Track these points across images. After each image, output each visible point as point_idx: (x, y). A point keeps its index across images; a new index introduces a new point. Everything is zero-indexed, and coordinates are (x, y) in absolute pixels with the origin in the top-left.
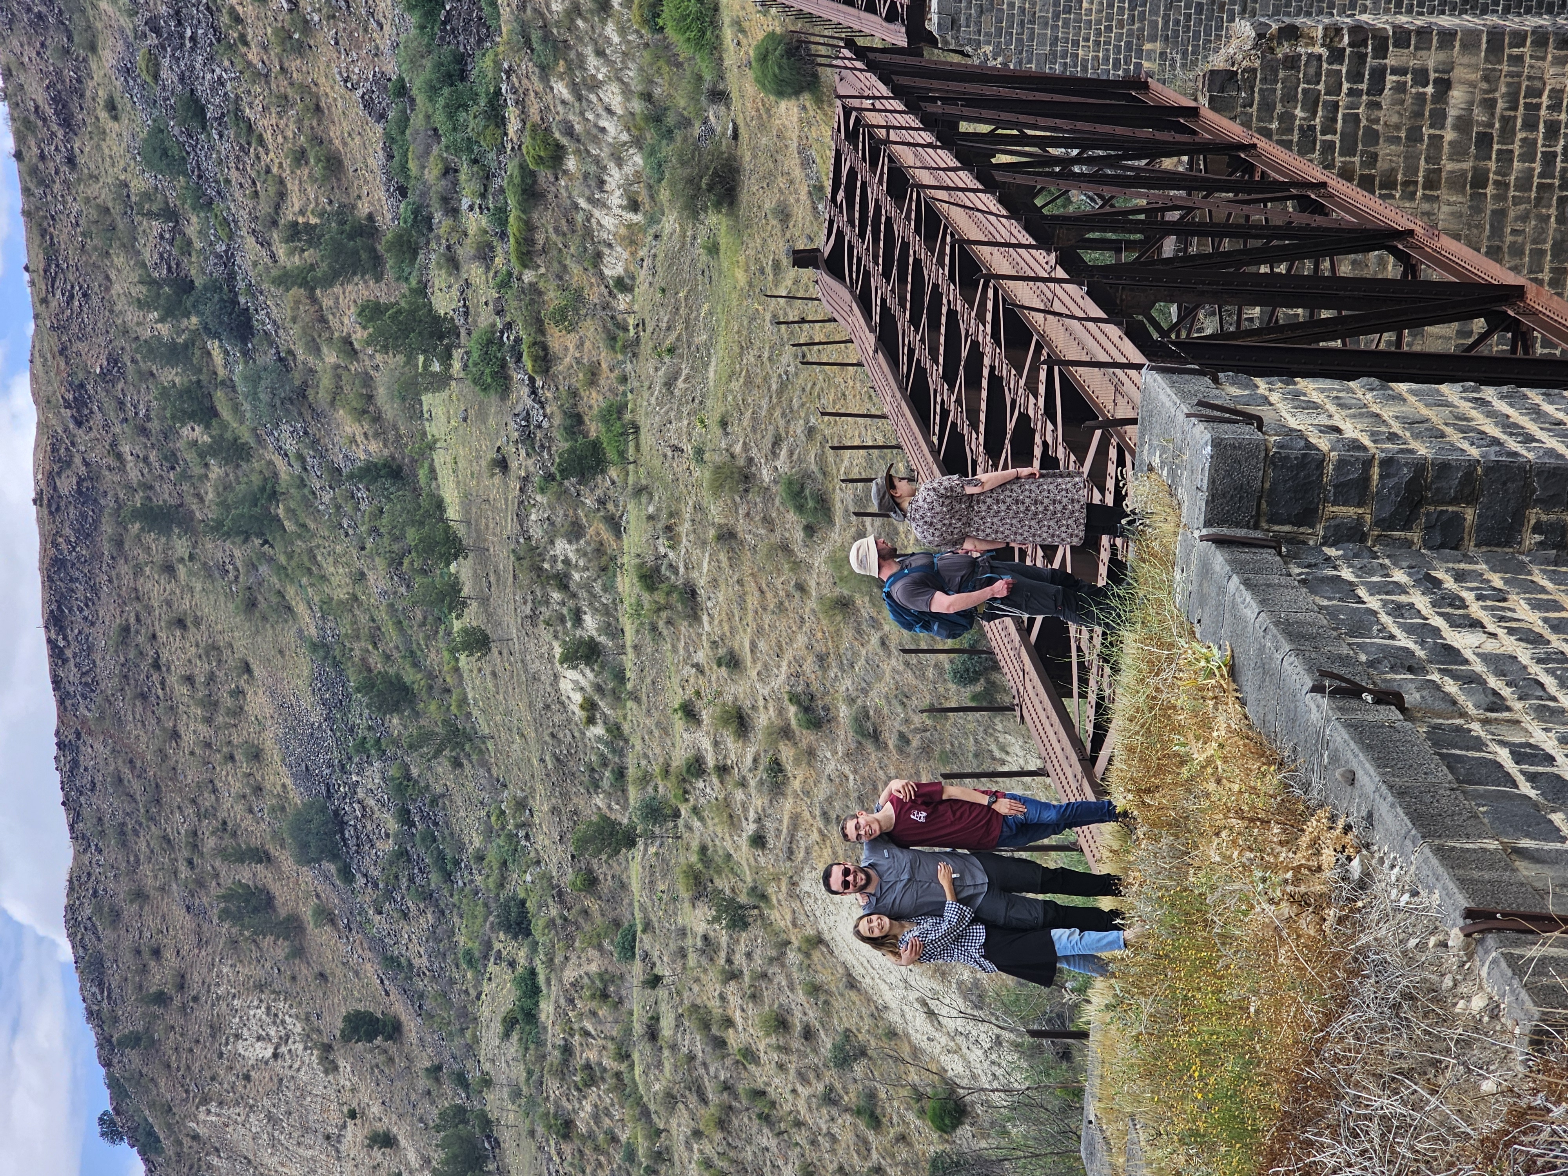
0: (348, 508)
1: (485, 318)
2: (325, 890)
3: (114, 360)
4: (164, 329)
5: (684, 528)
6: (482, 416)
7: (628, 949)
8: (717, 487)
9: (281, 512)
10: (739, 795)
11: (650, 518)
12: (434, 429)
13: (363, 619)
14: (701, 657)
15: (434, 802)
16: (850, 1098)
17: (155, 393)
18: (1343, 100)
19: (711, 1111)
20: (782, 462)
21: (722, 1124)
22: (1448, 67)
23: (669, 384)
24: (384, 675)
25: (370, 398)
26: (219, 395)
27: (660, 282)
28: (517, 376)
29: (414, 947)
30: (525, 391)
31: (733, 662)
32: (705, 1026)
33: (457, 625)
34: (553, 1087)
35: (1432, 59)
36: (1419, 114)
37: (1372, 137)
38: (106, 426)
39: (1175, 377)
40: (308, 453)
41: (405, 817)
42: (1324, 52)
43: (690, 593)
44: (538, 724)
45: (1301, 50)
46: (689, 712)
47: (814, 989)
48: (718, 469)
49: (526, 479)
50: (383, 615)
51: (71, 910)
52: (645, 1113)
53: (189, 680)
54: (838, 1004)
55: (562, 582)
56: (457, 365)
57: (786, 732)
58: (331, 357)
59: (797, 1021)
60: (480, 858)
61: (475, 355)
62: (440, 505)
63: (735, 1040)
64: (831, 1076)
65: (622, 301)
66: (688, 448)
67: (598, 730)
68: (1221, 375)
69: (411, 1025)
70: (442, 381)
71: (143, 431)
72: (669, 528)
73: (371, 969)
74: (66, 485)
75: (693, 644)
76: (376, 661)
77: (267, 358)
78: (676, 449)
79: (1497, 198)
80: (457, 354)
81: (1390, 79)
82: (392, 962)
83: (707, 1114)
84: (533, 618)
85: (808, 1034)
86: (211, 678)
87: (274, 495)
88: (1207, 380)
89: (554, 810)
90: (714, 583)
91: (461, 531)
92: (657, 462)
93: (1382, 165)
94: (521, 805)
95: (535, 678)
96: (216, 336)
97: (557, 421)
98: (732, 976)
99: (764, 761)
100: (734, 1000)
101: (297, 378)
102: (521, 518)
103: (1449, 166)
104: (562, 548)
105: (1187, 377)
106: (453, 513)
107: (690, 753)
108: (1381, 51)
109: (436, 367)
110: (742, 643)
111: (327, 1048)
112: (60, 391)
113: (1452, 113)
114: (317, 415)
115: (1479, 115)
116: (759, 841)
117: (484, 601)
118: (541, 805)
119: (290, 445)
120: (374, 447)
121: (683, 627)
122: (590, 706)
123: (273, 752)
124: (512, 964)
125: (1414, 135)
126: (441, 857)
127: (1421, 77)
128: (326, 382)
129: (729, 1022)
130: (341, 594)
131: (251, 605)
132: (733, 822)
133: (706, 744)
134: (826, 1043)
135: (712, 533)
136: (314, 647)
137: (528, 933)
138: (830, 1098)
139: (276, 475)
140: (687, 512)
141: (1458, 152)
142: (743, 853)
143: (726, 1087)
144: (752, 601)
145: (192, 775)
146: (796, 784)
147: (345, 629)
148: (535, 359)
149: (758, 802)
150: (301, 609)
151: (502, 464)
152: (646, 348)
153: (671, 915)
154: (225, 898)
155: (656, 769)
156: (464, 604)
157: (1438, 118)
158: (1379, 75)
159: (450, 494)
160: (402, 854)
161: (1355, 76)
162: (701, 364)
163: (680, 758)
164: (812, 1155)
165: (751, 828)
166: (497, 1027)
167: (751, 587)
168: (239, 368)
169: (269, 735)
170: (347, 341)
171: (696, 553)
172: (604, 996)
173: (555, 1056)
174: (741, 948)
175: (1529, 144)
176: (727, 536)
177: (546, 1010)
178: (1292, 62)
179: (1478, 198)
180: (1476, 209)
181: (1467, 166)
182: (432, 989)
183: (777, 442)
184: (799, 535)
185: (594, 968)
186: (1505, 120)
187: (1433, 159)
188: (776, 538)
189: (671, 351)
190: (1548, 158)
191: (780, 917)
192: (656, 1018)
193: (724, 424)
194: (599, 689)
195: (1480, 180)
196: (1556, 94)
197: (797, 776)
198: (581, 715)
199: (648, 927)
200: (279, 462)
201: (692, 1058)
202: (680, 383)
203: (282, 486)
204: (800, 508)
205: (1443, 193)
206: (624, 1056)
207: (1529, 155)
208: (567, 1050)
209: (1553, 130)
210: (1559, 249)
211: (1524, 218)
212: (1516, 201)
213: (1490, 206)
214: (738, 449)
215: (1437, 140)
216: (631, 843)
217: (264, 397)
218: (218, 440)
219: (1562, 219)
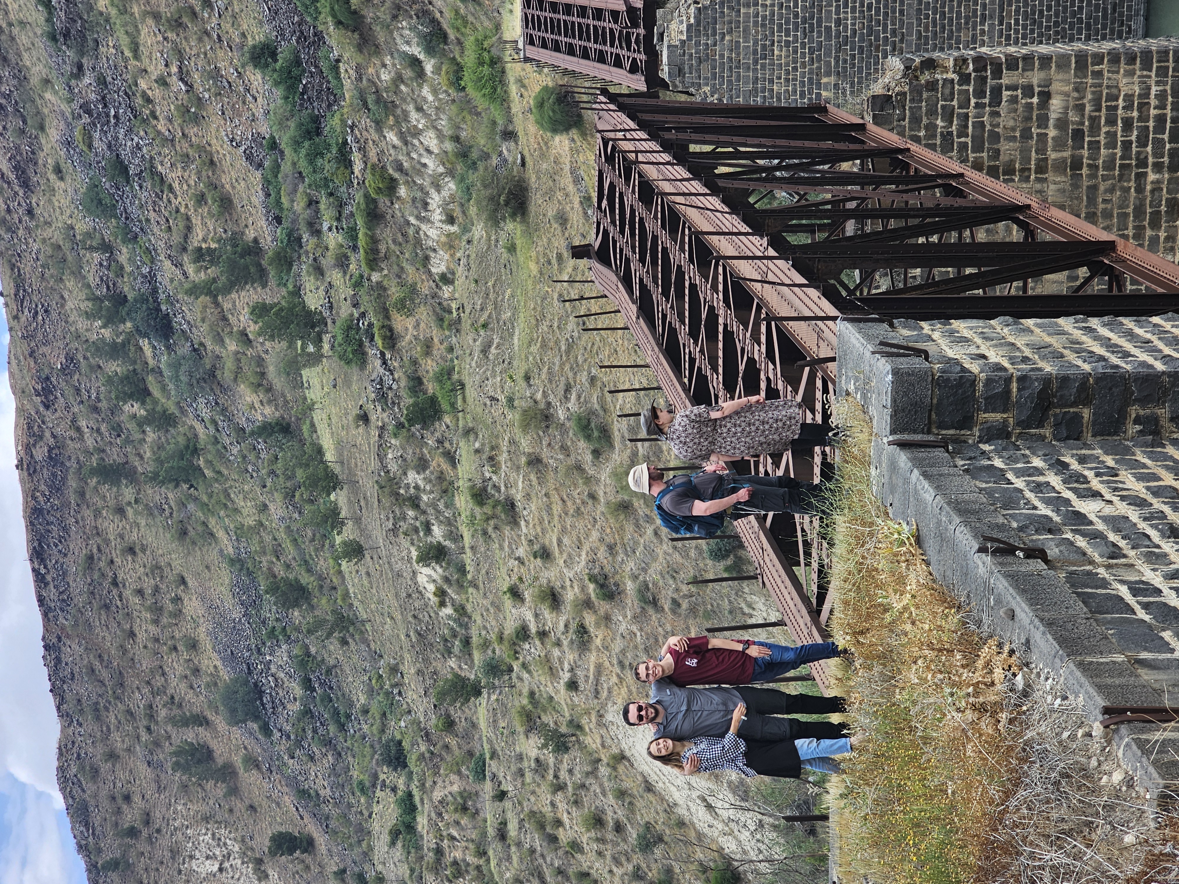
0: (252, 457)
1: (345, 310)
2: (250, 743)
3: (70, 358)
4: (107, 333)
5: (503, 458)
6: (348, 383)
7: (480, 773)
8: (525, 427)
9: (201, 463)
10: (556, 652)
11: (477, 451)
12: (313, 394)
13: (268, 538)
14: (521, 552)
15: (329, 672)
16: (653, 874)
17: (102, 380)
18: (972, 111)
20: (573, 404)
22: (1048, 83)
23: (485, 351)
24: (286, 580)
25: (263, 374)
26: (150, 378)
27: (473, 275)
28: (371, 352)
29: (320, 782)
30: (378, 362)
31: (545, 554)
32: (541, 826)
33: (338, 540)
34: (430, 880)
35: (1035, 78)
36: (1028, 119)
37: (995, 137)
38: (67, 408)
39: (861, 325)
40: (219, 418)
41: (307, 684)
42: (955, 77)
43: (510, 506)
44: (403, 609)
45: (938, 76)
46: (515, 593)
47: (621, 794)
48: (525, 412)
49: (382, 428)
50: (282, 535)
51: (61, 770)
53: (140, 592)
54: (639, 804)
55: (414, 502)
56: (326, 346)
57: (588, 604)
58: (232, 346)
59: (610, 818)
60: (366, 711)
61: (340, 338)
62: (320, 451)
63: (564, 836)
64: (638, 858)
65: (446, 291)
66: (502, 398)
67: (448, 611)
68: (895, 321)
69: (321, 840)
70: (316, 359)
71: (96, 409)
73: (288, 800)
74: (40, 453)
75: (515, 543)
76: (279, 570)
77: (184, 349)
78: (493, 399)
79: (1090, 176)
80: (326, 338)
81: (1007, 93)
82: (304, 794)
84: (394, 531)
85: (619, 828)
86: (156, 590)
87: (196, 451)
88: (886, 325)
89: (419, 672)
90: (528, 497)
91: (337, 469)
92: (479, 410)
93: (1004, 158)
94: (394, 670)
95: (399, 575)
96: (146, 335)
97: (403, 383)
98: (559, 787)
99: (573, 626)
100: (562, 806)
101: (207, 363)
102: (381, 457)
103: (1053, 155)
104: (413, 477)
105: (870, 324)
106: (329, 456)
107: (518, 624)
108: (998, 73)
109: (311, 349)
110: (551, 539)
111: (259, 862)
112: (31, 384)
113: (1053, 116)
114: (224, 390)
115: (1073, 117)
116: (573, 685)
117: (358, 520)
118: (409, 669)
119: (206, 413)
120: (268, 410)
121: (507, 531)
122: (441, 593)
123: (206, 642)
124: (395, 789)
125: (1026, 134)
126: (336, 713)
127: (1028, 91)
128: (229, 364)
129: (559, 823)
130: (250, 521)
131: (183, 533)
132: (553, 672)
133: (529, 616)
134: (633, 833)
135: (523, 460)
136: (232, 562)
137: (405, 766)
138: (638, 875)
139: (196, 436)
140: (504, 445)
141: (1059, 144)
142: (562, 695)
143: (560, 872)
144: (557, 509)
145: (146, 663)
146: (598, 642)
147: (255, 547)
148: (384, 338)
149: (571, 657)
150: (221, 534)
151: (364, 418)
152: (466, 324)
153: (511, 745)
154: (178, 752)
155: (493, 636)
156: (343, 523)
157: (1043, 121)
158: (997, 92)
159: (327, 443)
160: (307, 712)
161: (980, 93)
162: (508, 334)
163: (510, 627)
165: (566, 676)
166: (386, 838)
167: (555, 498)
168: (164, 358)
169: (202, 629)
170: (244, 334)
171: (513, 475)
172: (464, 809)
173: (430, 856)
174: (565, 767)
175: (1112, 136)
176: (535, 461)
177: (422, 822)
178: (932, 86)
179: (1076, 177)
180: (1076, 186)
181: (1067, 154)
182: (335, 812)
183: (568, 389)
184: (589, 457)
185: (455, 788)
186: (1092, 119)
187: (1041, 150)
188: (571, 461)
189: (485, 326)
190: (1126, 145)
191: (592, 741)
192: (504, 823)
193: (527, 378)
194: (447, 580)
195: (1076, 164)
196: (1129, 98)
197: (598, 636)
198: (434, 600)
199: (494, 755)
200: (198, 426)
201: (532, 851)
202: (493, 350)
203: (201, 444)
204: (588, 438)
205: (1050, 175)
206: (482, 853)
207: (1111, 144)
208: (439, 852)
209: (1128, 124)
210: (1139, 211)
211: (1111, 190)
212: (1105, 178)
213: (1086, 183)
214: (539, 396)
215: (1043, 137)
216: (478, 693)
217: (184, 378)
218: (152, 413)
219: (1140, 189)
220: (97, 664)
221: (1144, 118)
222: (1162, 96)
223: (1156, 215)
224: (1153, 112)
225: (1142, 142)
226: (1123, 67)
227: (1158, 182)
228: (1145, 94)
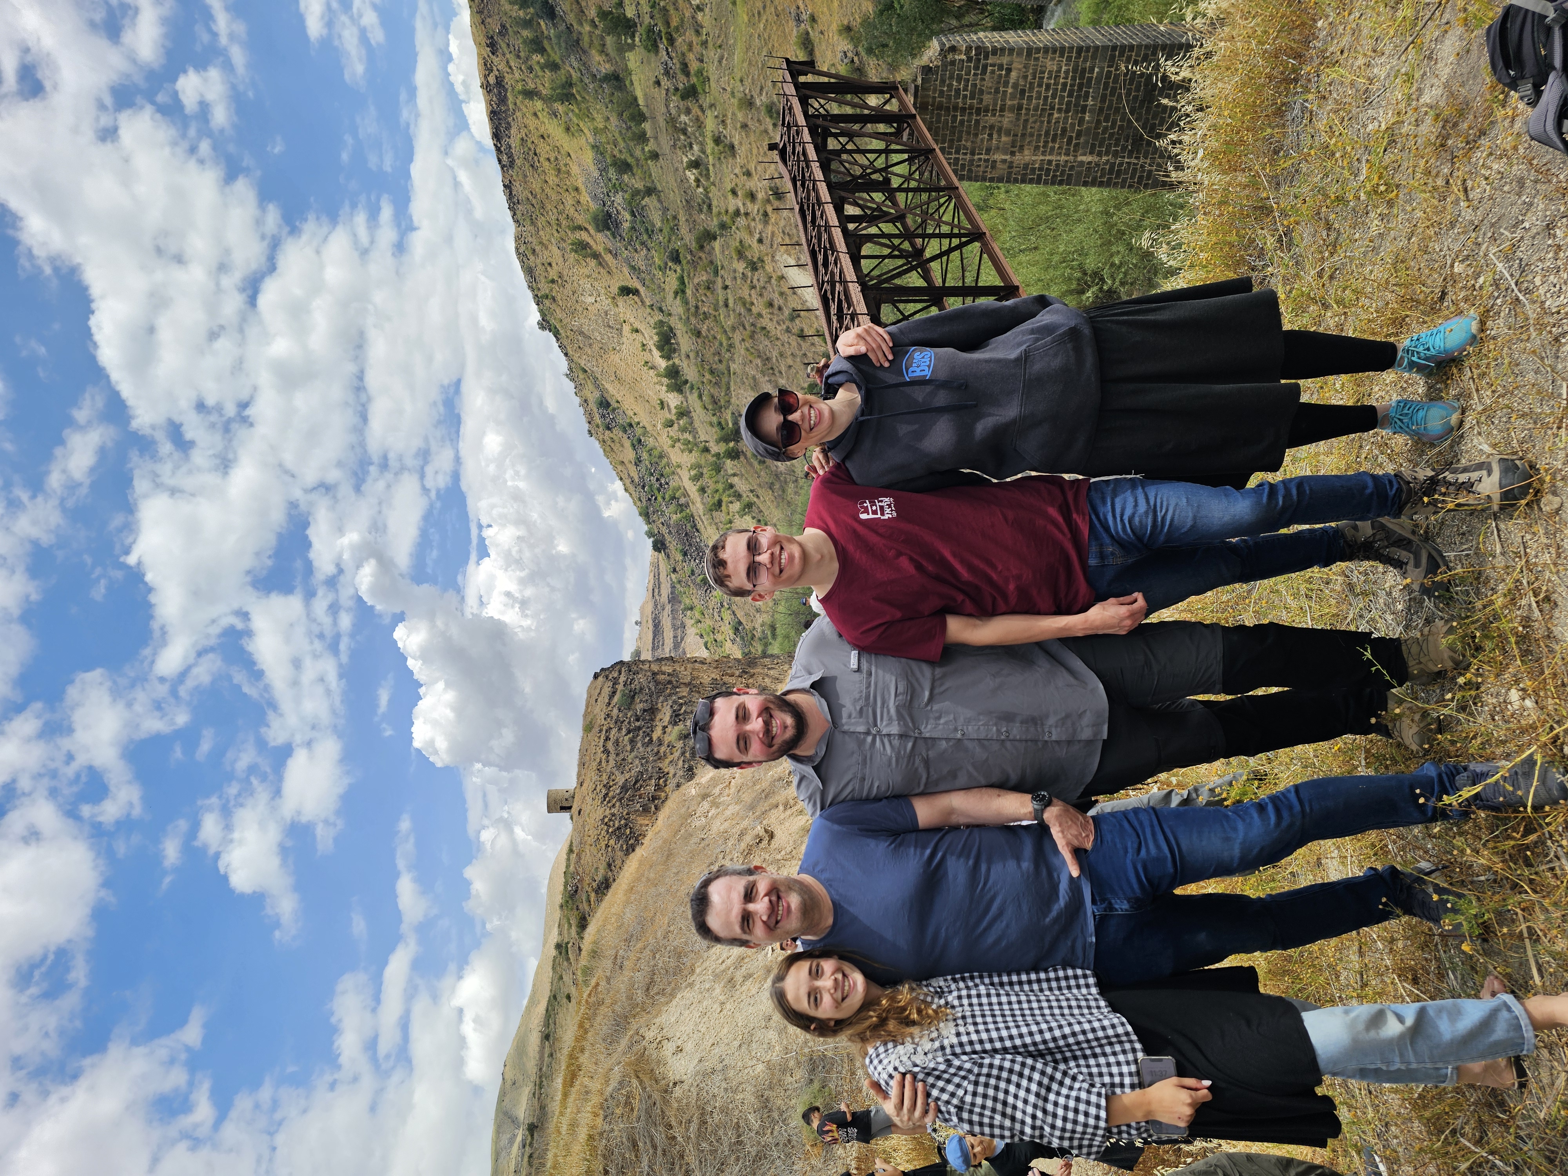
0: (600, 91)
1: (647, 20)
2: (606, 240)
3: (503, 26)
4: (521, 13)
5: (729, 121)
6: (649, 63)
7: (716, 273)
8: (740, 108)
9: (574, 91)
10: (753, 224)
11: (716, 117)
12: (631, 65)
13: (610, 135)
14: (737, 171)
15: (642, 208)
16: (795, 330)
17: (520, 41)
18: (971, 77)
19: (748, 333)
20: (764, 98)
21: (752, 337)
22: (1010, 63)
23: (720, 62)
24: (620, 159)
25: (604, 45)
26: (545, 42)
27: (714, 15)
28: (661, 46)
29: (640, 263)
30: (665, 53)
31: (748, 174)
32: (744, 304)
33: (647, 149)
34: (693, 320)
35: (1005, 60)
36: (999, 83)
37: (981, 92)
38: (504, 55)
40: (582, 68)
41: (633, 214)
42: (964, 57)
43: (732, 147)
44: (679, 187)
45: (957, 57)
46: (734, 192)
47: (782, 294)
48: (740, 99)
49: (667, 90)
50: (617, 135)
51: (517, 249)
52: (725, 331)
53: (549, 160)
54: (789, 299)
55: (684, 132)
56: (637, 39)
57: (768, 201)
58: (587, 28)
59: (776, 303)
60: (661, 230)
61: (644, 37)
62: (636, 99)
63: (755, 310)
64: (788, 323)
65: (700, 16)
66: (729, 89)
67: (701, 190)
69: (642, 290)
70: (632, 47)
71: (518, 57)
72: (723, 121)
73: (626, 270)
74: (492, 80)
75: (734, 166)
76: (616, 152)
77: (562, 27)
78: (724, 89)
79: (1026, 114)
80: (637, 35)
81: (989, 68)
82: (633, 268)
83: (747, 333)
84: (674, 146)
85: (780, 308)
86: (556, 159)
87: (571, 85)
89: (687, 220)
90: (741, 143)
91: (644, 110)
92: (717, 94)
93: (984, 103)
94: (675, 218)
95: (677, 170)
96: (542, 18)
97: (678, 66)
98: (753, 287)
99: (761, 211)
100: (754, 296)
101: (575, 37)
102: (667, 106)
103: (1009, 103)
104: (684, 118)
106: (641, 102)
107: (735, 208)
108: (986, 57)
109: (629, 41)
110: (752, 167)
111: (614, 298)
112: (484, 41)
113: (1012, 81)
114: (584, 52)
115: (1022, 82)
116: (760, 241)
117: (656, 138)
118: (682, 218)
119: (575, 64)
120: (607, 66)
121: (730, 160)
122: (697, 180)
123: (582, 188)
124: (675, 271)
125: (997, 91)
126: (647, 230)
127: (1001, 67)
128: (586, 39)
129: (752, 304)
130: (601, 126)
131: (568, 129)
132: (751, 233)
133: (740, 205)
134: (786, 312)
135: (739, 125)
136: (593, 147)
137: (680, 262)
138: (788, 330)
139: (571, 76)
140: (730, 115)
141: (1013, 97)
142: (755, 244)
143: (753, 325)
144: (755, 151)
145: (554, 196)
146: (773, 220)
147: (604, 140)
148: (667, 39)
149: (760, 227)
150: (586, 131)
151: (658, 83)
152: (710, 45)
153: (731, 263)
154: (572, 244)
155: (723, 211)
156: (648, 140)
157: (1006, 84)
158: (985, 67)
159: (639, 94)
160: (633, 228)
161: (976, 68)
162: (731, 54)
163: (731, 209)
164: (782, 349)
165: (757, 236)
166: (672, 295)
167: (754, 145)
168: (552, 31)
169: (579, 181)
170: (593, 21)
171: (733, 132)
172: (709, 288)
173: (693, 309)
174: (756, 278)
175: (1039, 93)
176: (745, 126)
177: (689, 292)
178: (953, 63)
179: (1019, 114)
180: (1018, 119)
181: (1015, 102)
182: (648, 277)
183: (762, 89)
184: (771, 127)
185: (704, 278)
186: (1031, 83)
187: (1003, 100)
188: (762, 128)
189: (720, 47)
190: (1046, 98)
191: (769, 268)
192: (727, 299)
193: (741, 81)
194: (701, 174)
195: (1020, 108)
196: (1050, 72)
197: (773, 217)
198: (694, 184)
199: (722, 267)
200: (571, 71)
201: (740, 314)
202: (724, 61)
203: (574, 81)
204: (771, 117)
205: (1006, 113)
206: (716, 310)
207: (1038, 98)
208: (697, 307)
209: (1048, 86)
210: (1047, 133)
211: (1035, 122)
212: (1033, 116)
213: (1023, 118)
214: (747, 91)
215: (1005, 92)
216: (715, 238)
217: (563, 45)
218: (547, 61)
219: (1049, 122)
220: (530, 197)
221: (1056, 84)
222: (1067, 72)
223: (1055, 135)
224: (1062, 80)
225: (1054, 96)
226: (1050, 55)
227: (1059, 118)
228: (1059, 71)
